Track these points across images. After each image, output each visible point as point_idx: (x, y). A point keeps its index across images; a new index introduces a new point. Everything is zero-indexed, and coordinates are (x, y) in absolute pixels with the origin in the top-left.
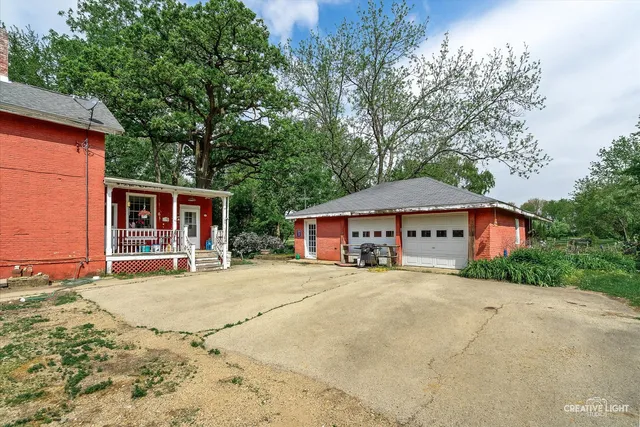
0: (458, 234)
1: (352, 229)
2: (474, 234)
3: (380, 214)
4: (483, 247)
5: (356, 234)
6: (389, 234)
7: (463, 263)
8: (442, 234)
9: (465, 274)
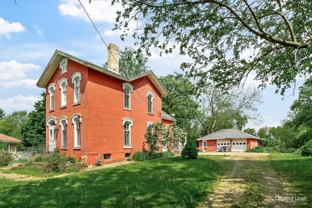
0: (244, 144)
1: (217, 143)
2: (248, 144)
3: (227, 139)
4: (250, 146)
5: (219, 144)
6: (228, 144)
7: (246, 150)
8: (241, 144)
9: (247, 152)
